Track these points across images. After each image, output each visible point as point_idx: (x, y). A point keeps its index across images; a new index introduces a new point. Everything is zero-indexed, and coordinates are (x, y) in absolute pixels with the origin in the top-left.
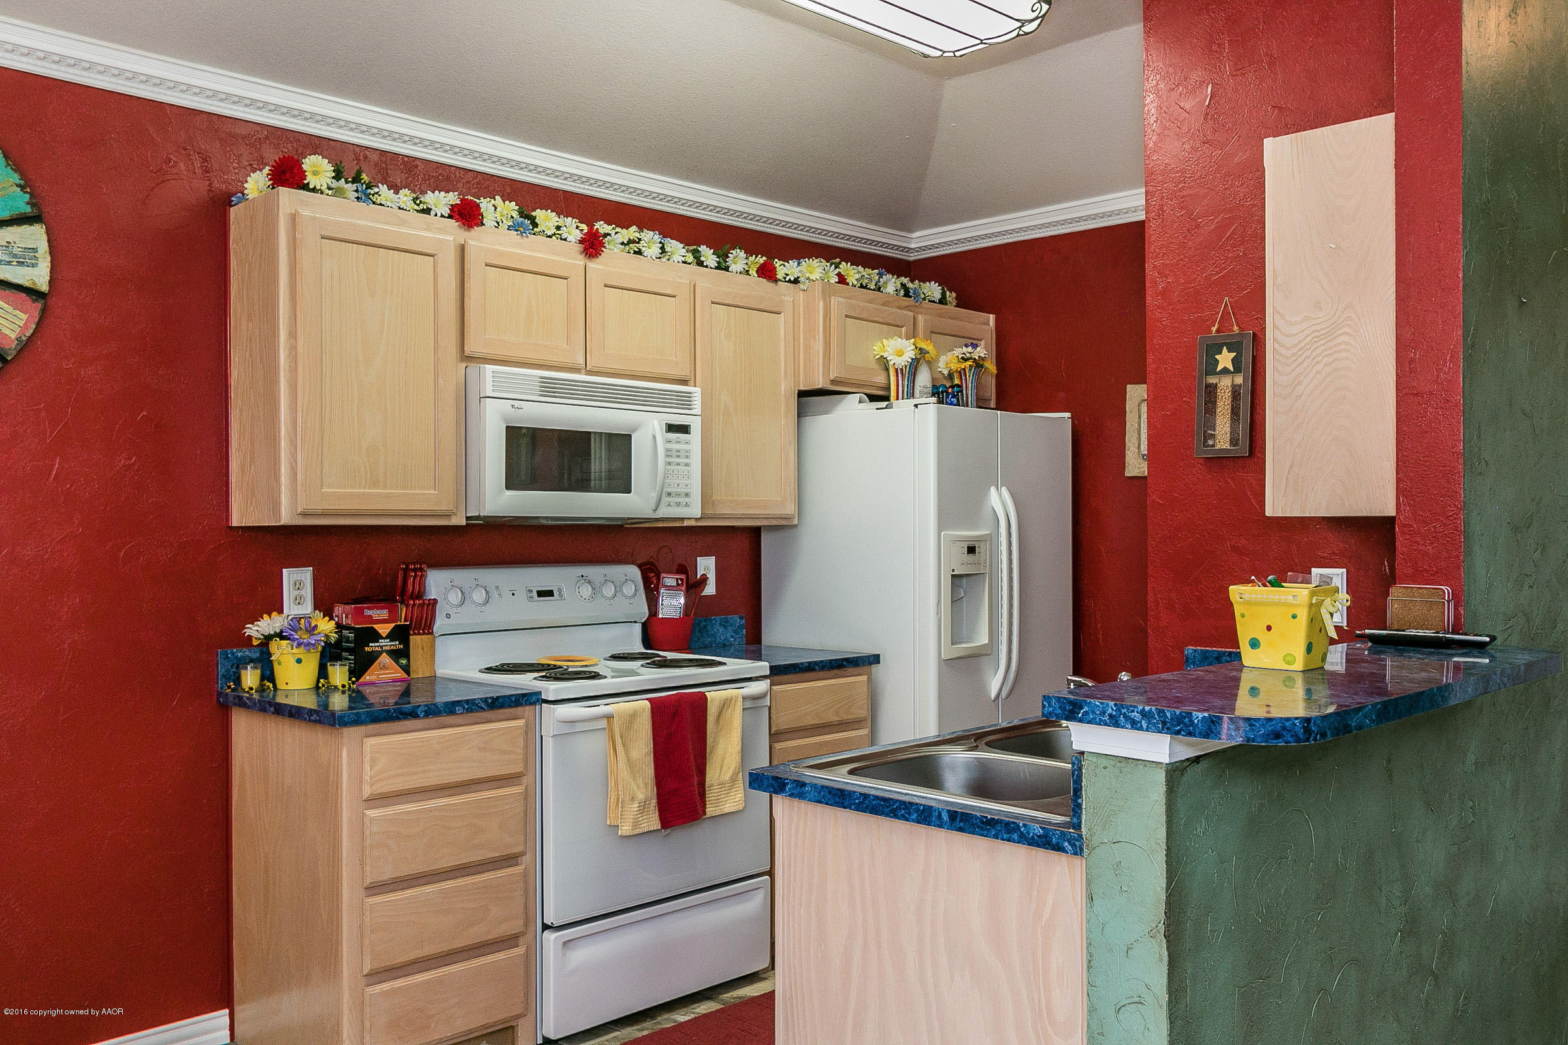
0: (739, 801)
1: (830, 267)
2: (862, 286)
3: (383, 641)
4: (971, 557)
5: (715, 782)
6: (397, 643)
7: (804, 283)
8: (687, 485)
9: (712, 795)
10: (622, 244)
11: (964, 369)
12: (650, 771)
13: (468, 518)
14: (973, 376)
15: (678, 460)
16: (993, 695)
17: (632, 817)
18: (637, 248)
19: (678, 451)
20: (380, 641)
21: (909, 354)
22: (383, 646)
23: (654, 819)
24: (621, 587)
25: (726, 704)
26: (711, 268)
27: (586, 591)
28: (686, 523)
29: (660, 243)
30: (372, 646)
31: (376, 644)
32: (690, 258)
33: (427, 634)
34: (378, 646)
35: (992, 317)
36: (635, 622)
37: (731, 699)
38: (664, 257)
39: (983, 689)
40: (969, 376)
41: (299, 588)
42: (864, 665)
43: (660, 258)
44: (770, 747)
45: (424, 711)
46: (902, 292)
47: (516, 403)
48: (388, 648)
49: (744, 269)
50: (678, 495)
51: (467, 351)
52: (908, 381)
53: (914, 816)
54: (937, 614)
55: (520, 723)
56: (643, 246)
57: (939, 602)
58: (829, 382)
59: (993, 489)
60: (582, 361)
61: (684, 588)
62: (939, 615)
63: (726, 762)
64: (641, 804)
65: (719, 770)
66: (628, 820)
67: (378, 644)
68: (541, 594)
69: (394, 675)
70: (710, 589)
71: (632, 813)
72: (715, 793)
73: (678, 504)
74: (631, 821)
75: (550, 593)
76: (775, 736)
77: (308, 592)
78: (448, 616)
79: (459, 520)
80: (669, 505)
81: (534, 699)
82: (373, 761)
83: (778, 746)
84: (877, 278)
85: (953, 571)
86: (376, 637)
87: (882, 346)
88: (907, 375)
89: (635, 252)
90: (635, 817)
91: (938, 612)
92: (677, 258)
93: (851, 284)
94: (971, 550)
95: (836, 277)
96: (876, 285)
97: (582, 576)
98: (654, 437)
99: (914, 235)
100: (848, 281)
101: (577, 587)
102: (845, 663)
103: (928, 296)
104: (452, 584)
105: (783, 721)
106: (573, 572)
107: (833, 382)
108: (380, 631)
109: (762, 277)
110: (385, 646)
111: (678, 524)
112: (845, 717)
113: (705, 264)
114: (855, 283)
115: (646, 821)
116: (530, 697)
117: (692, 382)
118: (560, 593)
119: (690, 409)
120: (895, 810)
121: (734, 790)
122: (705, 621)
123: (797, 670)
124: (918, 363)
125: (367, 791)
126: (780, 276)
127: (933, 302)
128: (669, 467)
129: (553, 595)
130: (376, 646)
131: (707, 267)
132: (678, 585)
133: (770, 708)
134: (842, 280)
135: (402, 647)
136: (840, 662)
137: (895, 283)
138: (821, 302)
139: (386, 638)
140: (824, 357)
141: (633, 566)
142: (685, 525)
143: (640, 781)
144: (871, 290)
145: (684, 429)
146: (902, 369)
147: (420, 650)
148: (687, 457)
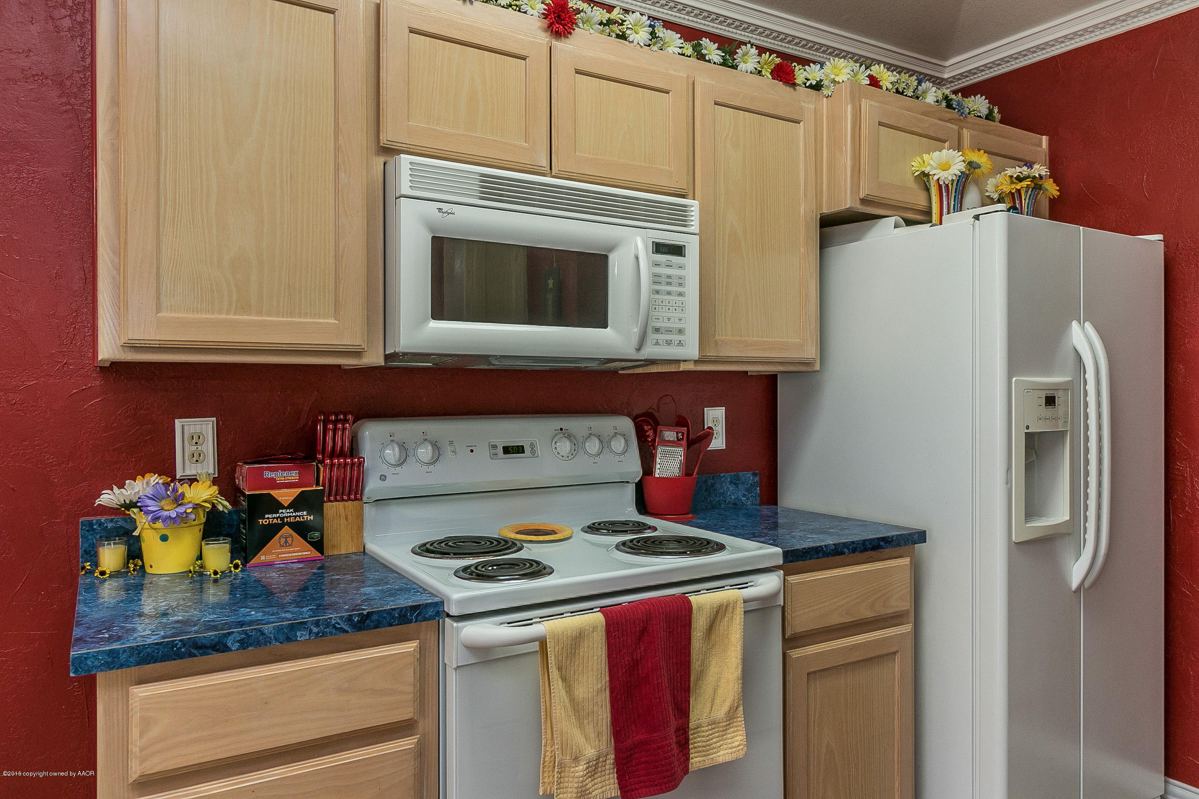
0: (739, 746)
1: (860, 67)
2: (897, 92)
3: (284, 511)
4: (1049, 412)
5: (704, 720)
6: (305, 513)
7: (828, 87)
8: (680, 320)
9: (699, 739)
10: (601, 23)
11: (1019, 191)
12: (604, 715)
13: (387, 357)
14: (1029, 200)
15: (669, 288)
16: (1074, 584)
17: (576, 785)
18: (620, 30)
19: (669, 277)
20: (280, 511)
21: (958, 166)
22: (284, 517)
23: (612, 781)
24: (609, 442)
25: (720, 612)
26: (715, 63)
27: (565, 447)
28: (683, 367)
29: (650, 26)
30: (268, 518)
31: (274, 515)
32: (688, 50)
33: (352, 500)
34: (277, 518)
35: (1045, 139)
36: (628, 482)
37: (727, 606)
38: (655, 44)
39: (1061, 578)
40: (1025, 199)
41: (196, 443)
42: (906, 545)
43: (649, 45)
44: (784, 656)
45: (238, 641)
46: (944, 104)
47: (445, 207)
48: (292, 520)
49: (756, 69)
50: (669, 331)
51: (384, 139)
52: (954, 201)
54: (1007, 483)
55: (411, 646)
56: (627, 28)
57: (1009, 469)
58: (858, 201)
59: (1075, 324)
60: (545, 163)
61: (684, 442)
62: (1009, 485)
63: (720, 691)
64: (591, 764)
65: (709, 705)
66: (570, 790)
67: (278, 515)
68: (507, 450)
69: (300, 554)
70: (718, 443)
71: (576, 780)
72: (703, 736)
73: (669, 343)
74: (575, 790)
75: (520, 450)
76: (790, 641)
77: (209, 447)
78: (383, 478)
79: (374, 358)
80: (657, 343)
81: (431, 612)
82: (146, 723)
83: (795, 654)
84: (915, 83)
85: (1028, 427)
86: (275, 506)
87: (921, 162)
88: (953, 194)
89: (618, 36)
90: (580, 784)
91: (1008, 481)
92: (673, 49)
93: (884, 88)
94: (1050, 401)
95: (867, 78)
96: (913, 92)
97: (561, 429)
98: (637, 258)
99: (947, 63)
100: (881, 83)
101: (553, 443)
102: (882, 543)
103: (974, 111)
104: (392, 438)
105: (801, 622)
106: (551, 424)
107: (864, 201)
108: (280, 499)
109: (777, 80)
110: (287, 517)
111: (672, 368)
112: (882, 610)
113: (707, 58)
114: (890, 86)
115: (600, 785)
116: (424, 610)
117: (691, 195)
118: (532, 449)
119: (685, 226)
121: (732, 730)
122: (713, 478)
123: (821, 555)
124: (967, 179)
125: (136, 770)
126: (799, 80)
127: (980, 117)
128: (657, 296)
129: (523, 452)
130: (274, 518)
131: (709, 61)
132: (678, 440)
133: (783, 608)
134: (874, 82)
135: (312, 518)
136: (875, 543)
137: (935, 92)
138: (849, 107)
139: (289, 507)
140: (853, 171)
141: (627, 417)
142: (681, 369)
143: (590, 729)
144: (909, 97)
145: (677, 250)
146: (947, 186)
147: (343, 520)
148: (680, 285)
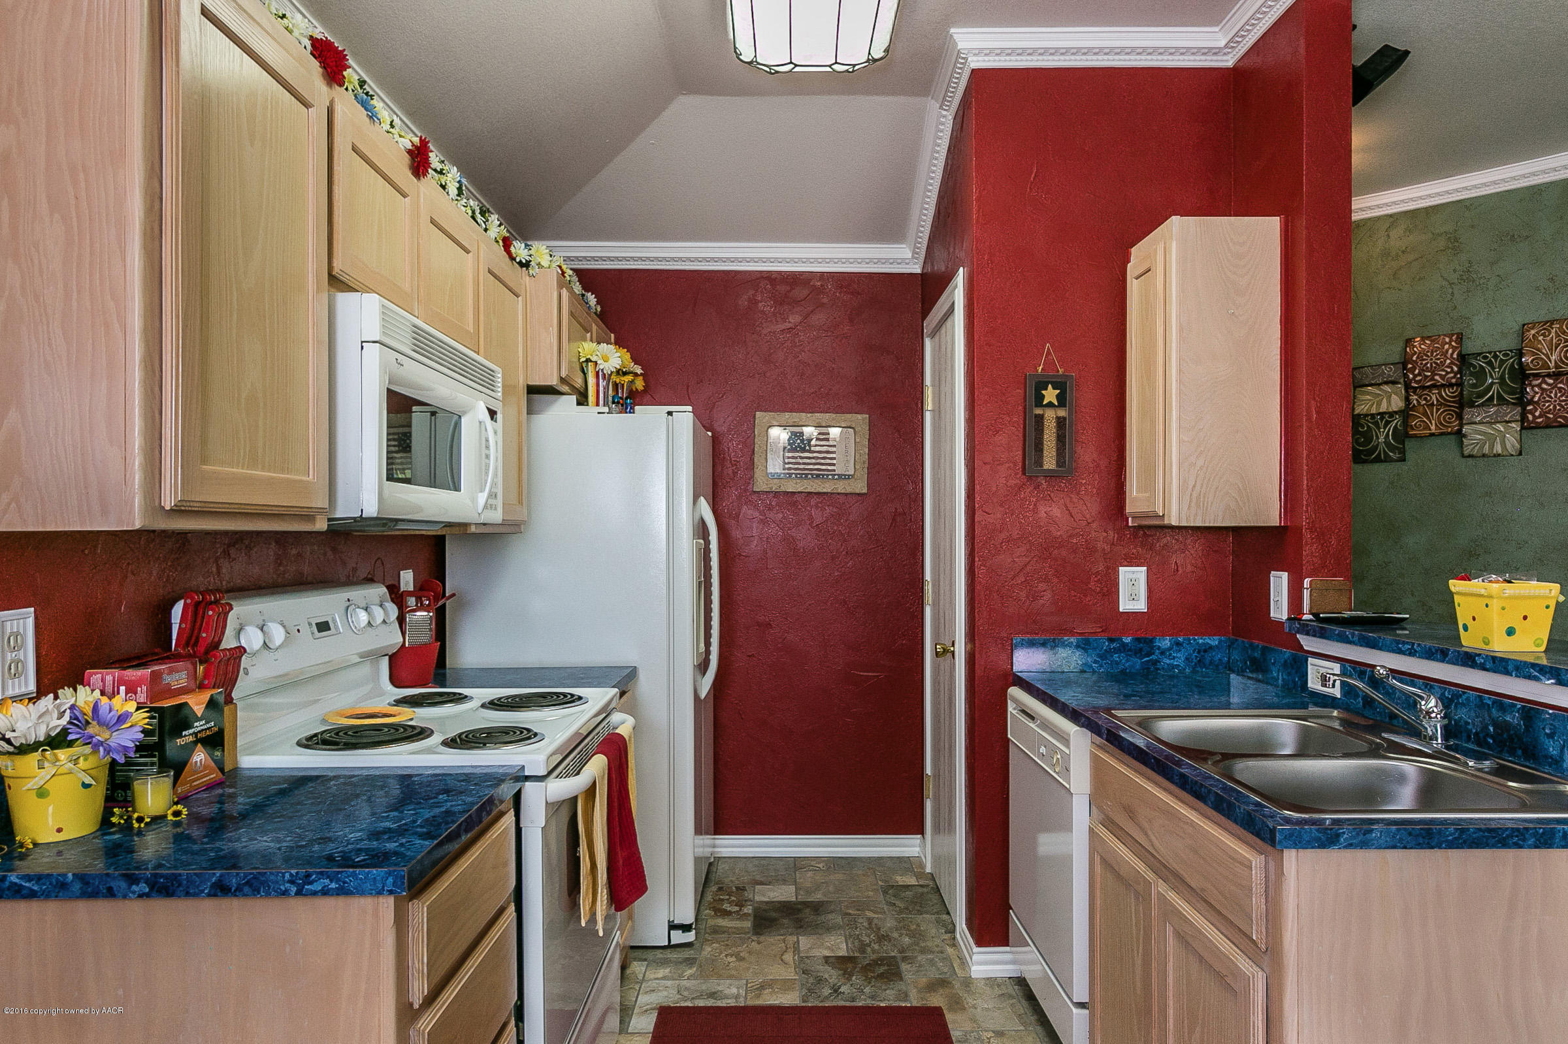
6: (213, 723)
7: (533, 269)
13: (331, 520)
18: (445, 182)
20: (196, 724)
21: (616, 360)
26: (481, 228)
29: (459, 182)
30: (185, 736)
32: (469, 210)
34: (192, 735)
41: (14, 648)
46: (582, 298)
47: (400, 357)
48: (204, 734)
49: (496, 237)
51: (336, 269)
53: (1531, 841)
56: (448, 181)
57: (694, 610)
58: (559, 380)
60: (417, 313)
67: (193, 730)
69: (208, 778)
73: (491, 507)
77: (29, 652)
78: (246, 671)
79: (322, 524)
87: (587, 349)
89: (442, 186)
91: (694, 619)
92: (461, 205)
97: (349, 600)
104: (240, 621)
107: (562, 380)
108: (195, 709)
109: (506, 252)
110: (199, 732)
113: (478, 221)
118: (335, 625)
119: (496, 392)
120: (1504, 839)
126: (513, 254)
131: (479, 225)
135: (217, 729)
138: (556, 292)
139: (202, 718)
140: (558, 351)
145: (495, 415)
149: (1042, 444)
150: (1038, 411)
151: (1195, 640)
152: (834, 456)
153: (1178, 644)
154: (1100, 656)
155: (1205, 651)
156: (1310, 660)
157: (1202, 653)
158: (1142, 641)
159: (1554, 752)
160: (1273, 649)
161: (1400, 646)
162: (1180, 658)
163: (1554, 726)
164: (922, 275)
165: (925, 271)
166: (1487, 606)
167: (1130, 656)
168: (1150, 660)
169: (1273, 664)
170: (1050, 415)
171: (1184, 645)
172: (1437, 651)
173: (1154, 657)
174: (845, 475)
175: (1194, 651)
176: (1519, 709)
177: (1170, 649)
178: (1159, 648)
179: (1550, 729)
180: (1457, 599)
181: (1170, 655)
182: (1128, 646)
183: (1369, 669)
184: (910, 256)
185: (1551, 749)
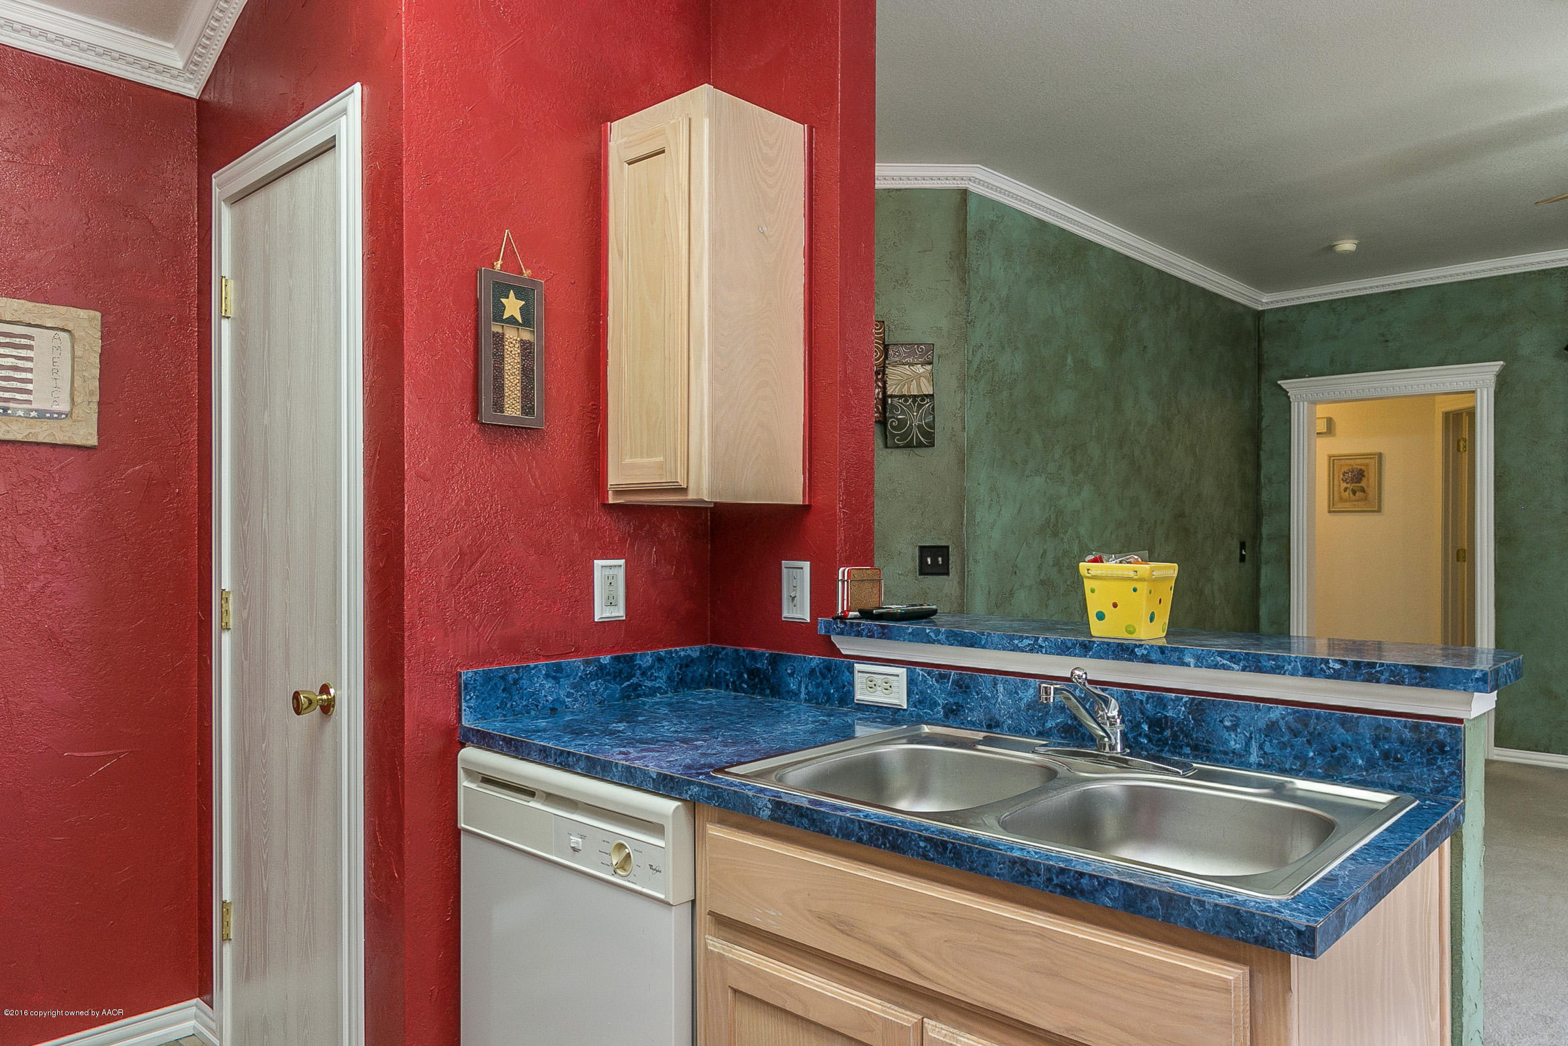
149: (502, 378)
150: (496, 328)
151: (677, 652)
152: (29, 376)
153: (660, 659)
154: (574, 686)
155: (687, 666)
156: (858, 667)
157: (684, 669)
158: (622, 659)
159: (1237, 745)
160: (789, 657)
161: (1016, 642)
162: (661, 678)
163: (1236, 717)
164: (199, 102)
165: (206, 98)
166: (1135, 590)
167: (609, 682)
168: (632, 684)
169: (791, 675)
170: (511, 334)
171: (667, 660)
172: (1074, 645)
173: (634, 680)
174: (52, 413)
175: (676, 667)
176: (1186, 702)
177: (651, 667)
178: (640, 667)
179: (1231, 721)
180: (1088, 585)
181: (652, 674)
182: (606, 667)
183: (953, 672)
184: (180, 64)
185: (1233, 743)
